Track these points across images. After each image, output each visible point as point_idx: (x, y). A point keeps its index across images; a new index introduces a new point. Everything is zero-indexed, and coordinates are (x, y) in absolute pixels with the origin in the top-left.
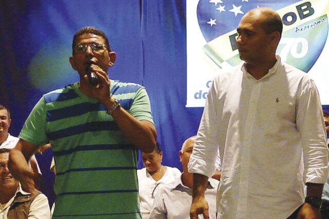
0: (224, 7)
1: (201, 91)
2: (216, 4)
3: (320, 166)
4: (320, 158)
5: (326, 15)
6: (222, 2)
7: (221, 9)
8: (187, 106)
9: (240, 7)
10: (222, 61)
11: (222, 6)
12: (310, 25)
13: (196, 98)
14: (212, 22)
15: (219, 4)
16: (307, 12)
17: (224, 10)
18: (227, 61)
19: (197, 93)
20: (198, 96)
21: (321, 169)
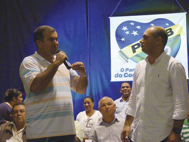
0: (129, 32)
1: (118, 74)
2: (125, 30)
3: (179, 110)
4: (179, 106)
5: (180, 34)
6: (127, 29)
7: (127, 33)
8: (111, 81)
9: (136, 32)
10: (128, 59)
11: (128, 31)
12: (172, 40)
13: (116, 77)
14: (123, 39)
15: (126, 30)
16: (170, 33)
17: (129, 33)
18: (130, 58)
19: (116, 75)
20: (116, 76)
21: (179, 112)
